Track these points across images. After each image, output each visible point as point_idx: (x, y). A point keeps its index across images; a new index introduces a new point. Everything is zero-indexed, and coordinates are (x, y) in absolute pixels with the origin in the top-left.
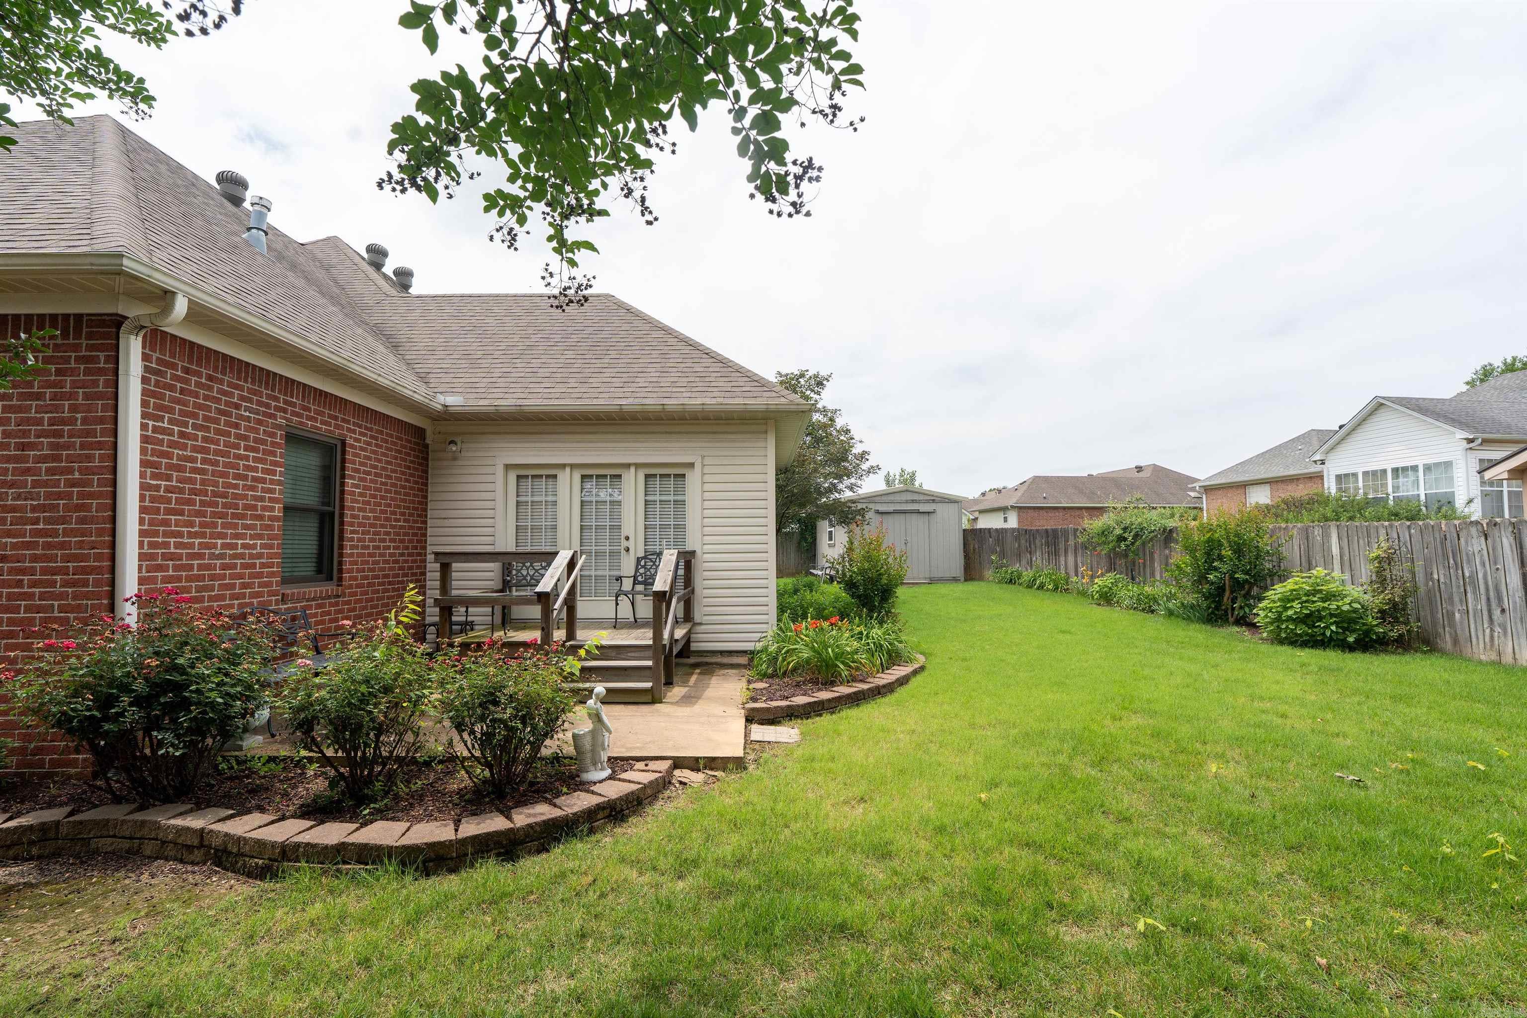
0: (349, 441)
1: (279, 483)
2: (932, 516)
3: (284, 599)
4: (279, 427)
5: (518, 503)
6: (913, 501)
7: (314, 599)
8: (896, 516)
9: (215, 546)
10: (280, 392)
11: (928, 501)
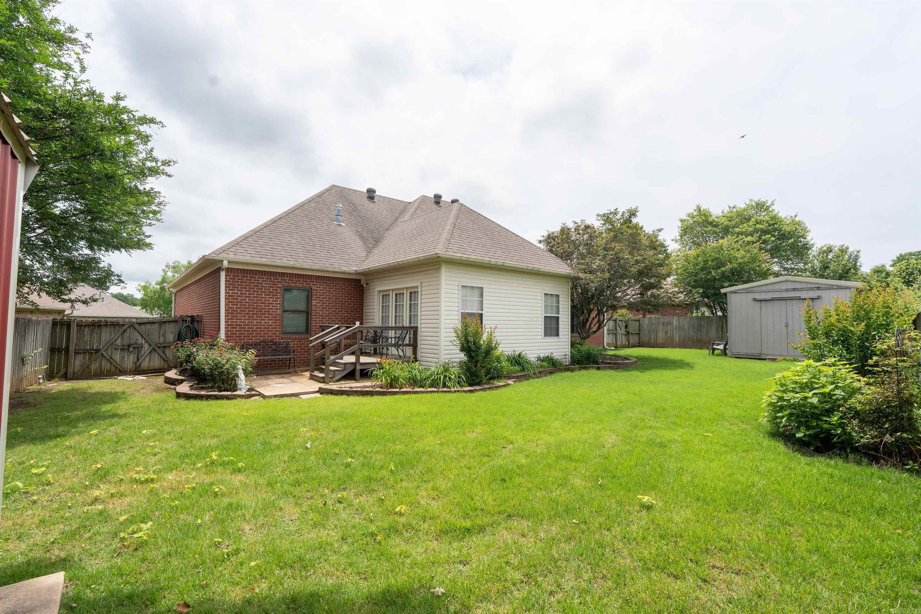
0: (313, 288)
1: (279, 304)
2: (816, 302)
3: (282, 338)
4: (279, 287)
5: (383, 306)
6: (794, 290)
7: (296, 339)
8: (776, 303)
9: (254, 322)
10: (279, 277)
11: (812, 289)
